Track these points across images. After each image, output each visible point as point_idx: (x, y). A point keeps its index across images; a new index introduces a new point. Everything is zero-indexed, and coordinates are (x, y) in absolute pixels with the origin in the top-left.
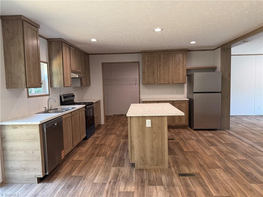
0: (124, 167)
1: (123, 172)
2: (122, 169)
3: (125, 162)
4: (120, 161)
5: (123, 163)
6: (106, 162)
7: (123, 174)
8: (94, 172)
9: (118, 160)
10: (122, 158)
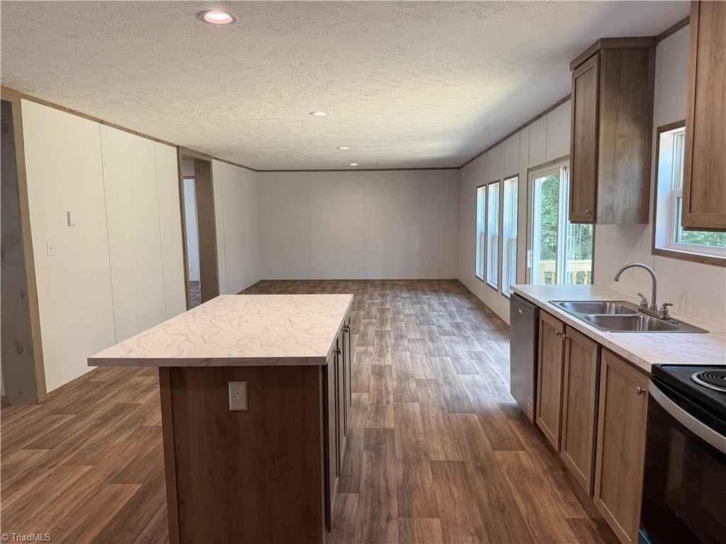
0: (366, 429)
1: (365, 417)
2: (369, 424)
3: (363, 440)
4: (380, 445)
5: (369, 438)
6: (418, 442)
7: (366, 414)
8: (433, 422)
9: (384, 446)
10: (373, 454)
